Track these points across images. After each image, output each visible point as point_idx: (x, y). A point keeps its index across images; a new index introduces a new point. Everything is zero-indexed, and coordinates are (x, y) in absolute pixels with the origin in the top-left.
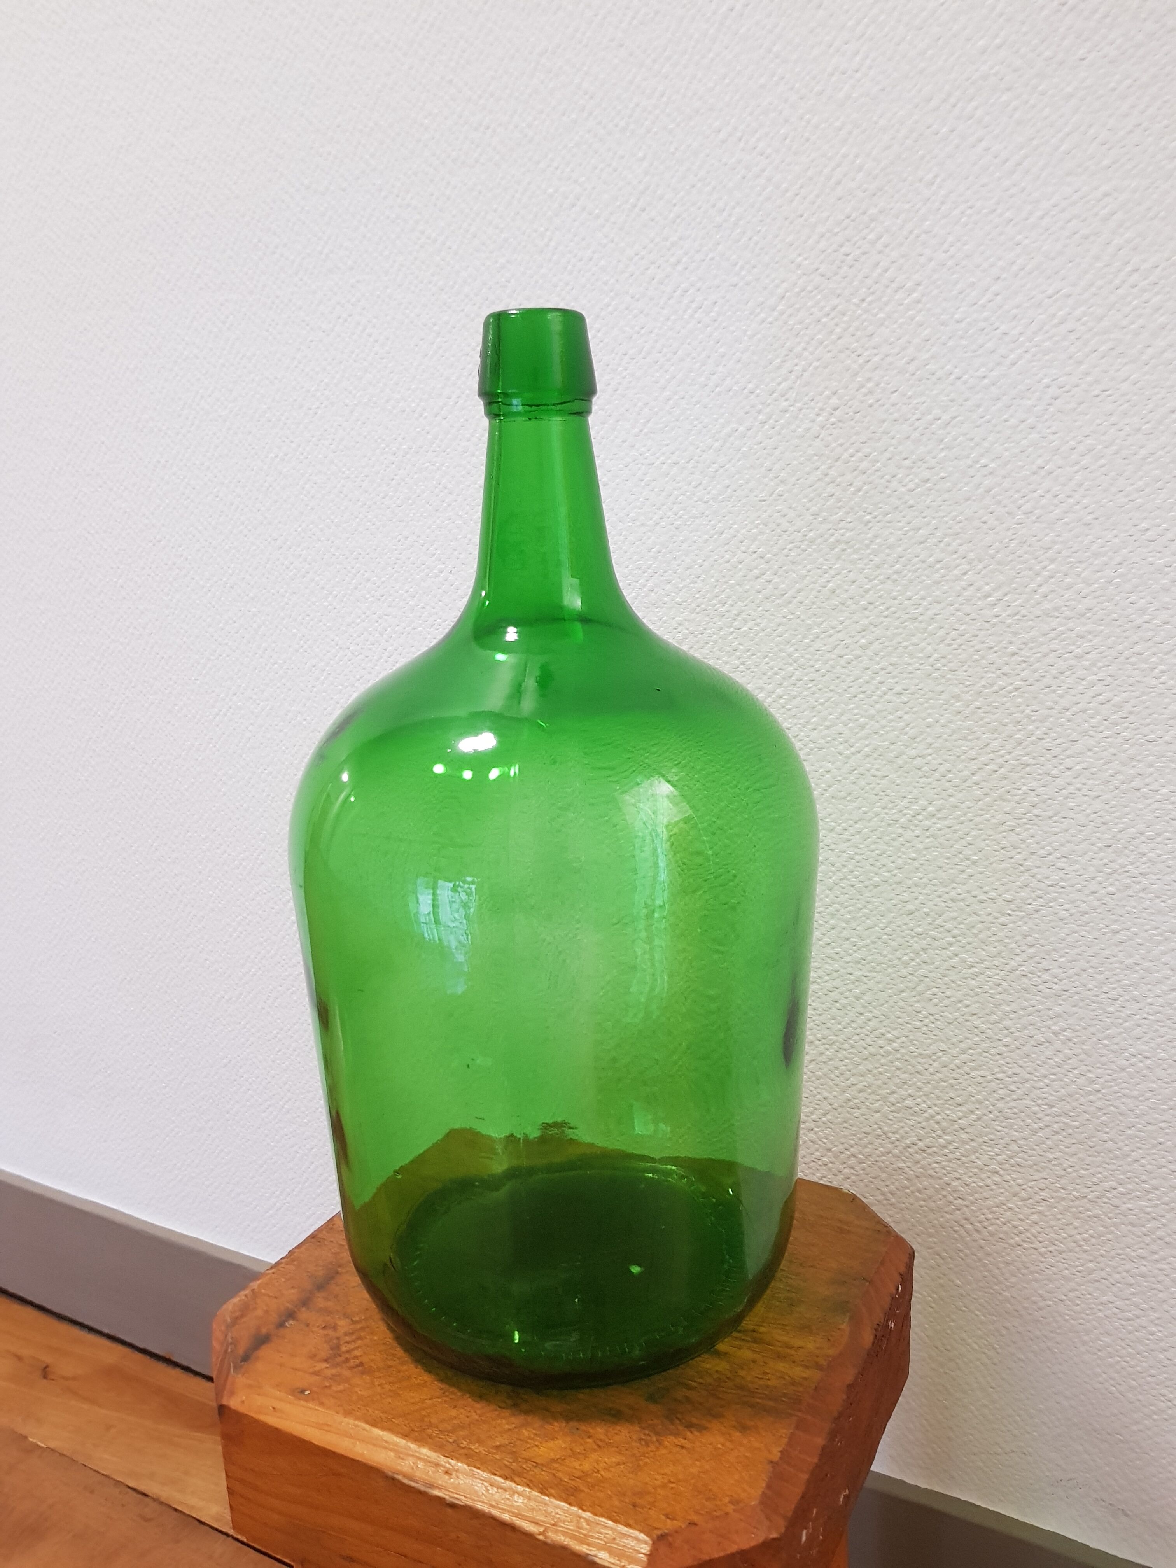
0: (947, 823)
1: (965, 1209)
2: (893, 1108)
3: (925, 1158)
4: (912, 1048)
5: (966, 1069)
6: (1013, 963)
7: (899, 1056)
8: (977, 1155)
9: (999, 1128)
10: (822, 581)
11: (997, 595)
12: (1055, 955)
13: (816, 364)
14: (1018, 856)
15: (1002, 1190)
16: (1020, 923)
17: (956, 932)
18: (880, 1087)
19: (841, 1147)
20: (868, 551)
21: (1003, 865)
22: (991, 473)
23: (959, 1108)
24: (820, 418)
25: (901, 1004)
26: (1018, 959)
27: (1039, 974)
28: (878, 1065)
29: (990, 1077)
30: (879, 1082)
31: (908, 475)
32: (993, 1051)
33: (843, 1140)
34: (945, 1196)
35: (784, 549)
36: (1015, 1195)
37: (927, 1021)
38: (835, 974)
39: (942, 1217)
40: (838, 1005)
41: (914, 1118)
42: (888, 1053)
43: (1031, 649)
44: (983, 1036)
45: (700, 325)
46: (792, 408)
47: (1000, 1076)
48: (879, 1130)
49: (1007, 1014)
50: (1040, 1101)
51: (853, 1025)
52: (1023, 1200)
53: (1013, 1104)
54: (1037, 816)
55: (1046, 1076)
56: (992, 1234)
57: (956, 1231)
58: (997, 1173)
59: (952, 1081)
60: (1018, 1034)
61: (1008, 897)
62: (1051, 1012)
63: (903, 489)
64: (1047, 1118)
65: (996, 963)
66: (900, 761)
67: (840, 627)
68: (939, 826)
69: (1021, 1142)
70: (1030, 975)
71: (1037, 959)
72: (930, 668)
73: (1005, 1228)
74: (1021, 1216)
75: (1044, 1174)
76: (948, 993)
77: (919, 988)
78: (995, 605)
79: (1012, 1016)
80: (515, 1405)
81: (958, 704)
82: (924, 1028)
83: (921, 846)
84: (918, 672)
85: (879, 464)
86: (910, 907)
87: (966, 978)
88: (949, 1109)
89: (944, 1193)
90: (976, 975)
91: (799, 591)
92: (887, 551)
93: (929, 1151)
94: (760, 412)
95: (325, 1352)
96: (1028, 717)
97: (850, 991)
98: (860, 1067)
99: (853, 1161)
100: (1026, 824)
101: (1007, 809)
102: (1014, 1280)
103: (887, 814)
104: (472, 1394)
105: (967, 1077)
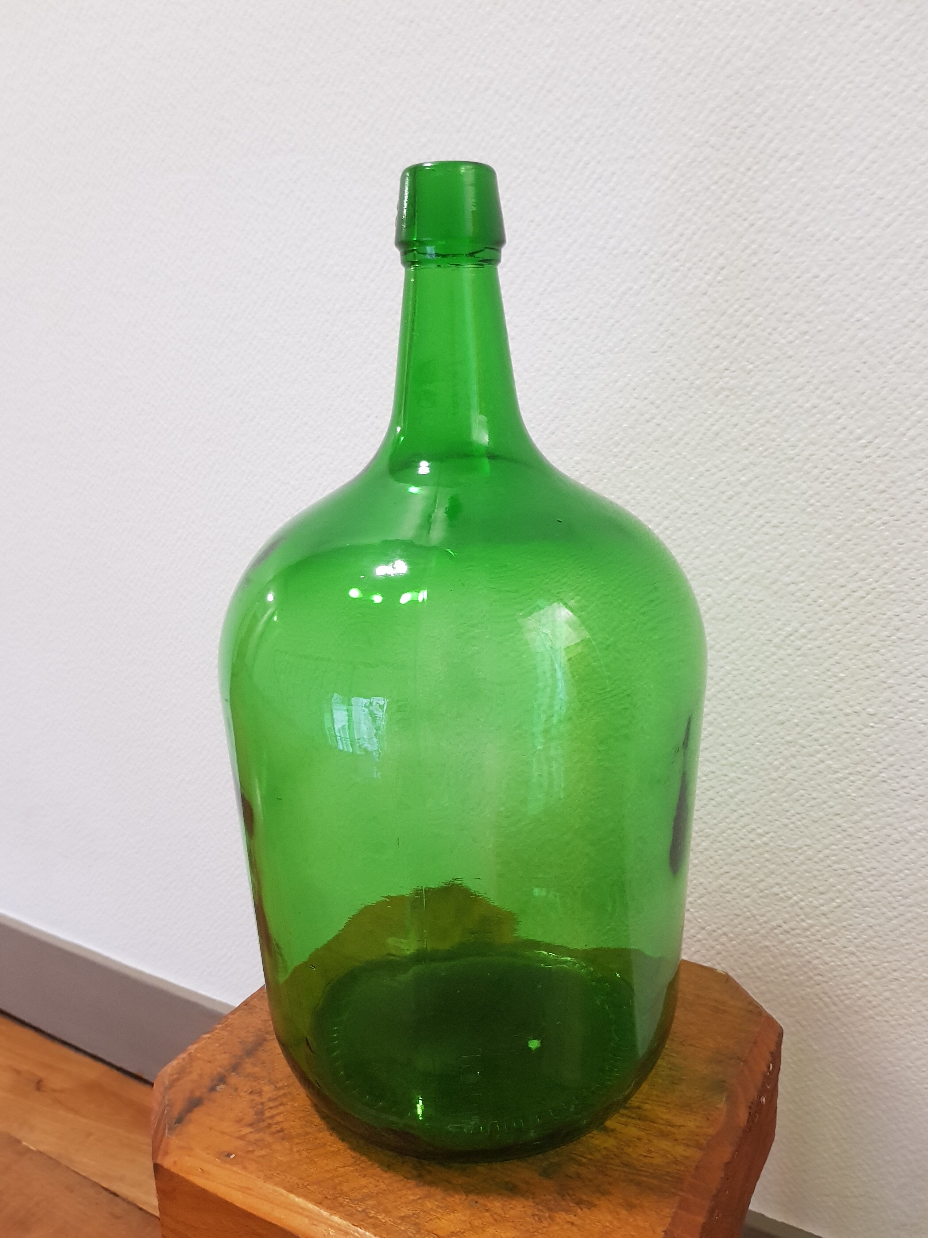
0: (817, 643)
1: (824, 984)
2: (761, 894)
3: (789, 939)
4: (780, 842)
5: (829, 862)
6: (874, 770)
7: (768, 848)
8: (837, 937)
9: (857, 915)
10: (707, 424)
11: (869, 437)
12: (913, 764)
13: (705, 228)
14: (882, 675)
15: (858, 969)
16: (882, 735)
17: (822, 741)
18: (750, 876)
19: (714, 926)
20: (750, 397)
21: (869, 682)
22: (865, 326)
23: (822, 896)
24: (708, 277)
25: (771, 803)
26: (880, 766)
27: (898, 780)
28: (748, 856)
29: (850, 870)
30: (749, 872)
31: (787, 329)
32: (854, 847)
33: (716, 920)
34: (806, 973)
35: (673, 396)
36: (870, 974)
37: (794, 819)
38: (712, 776)
39: (803, 990)
40: (713, 802)
41: (780, 903)
42: (758, 846)
43: (899, 487)
44: (845, 834)
45: (599, 194)
46: (682, 268)
47: (859, 869)
48: (748, 913)
49: (867, 815)
50: (895, 893)
51: (727, 820)
52: (877, 978)
53: (870, 894)
54: (900, 639)
55: (901, 871)
56: (847, 1007)
57: (815, 1003)
58: (853, 954)
59: (816, 873)
60: (877, 833)
61: (870, 710)
62: (907, 815)
63: (783, 341)
64: (901, 908)
65: (859, 769)
66: (775, 588)
67: (723, 466)
68: (810, 646)
69: (877, 928)
70: (889, 781)
71: (896, 767)
72: (804, 503)
73: (860, 1003)
74: (875, 993)
75: (897, 957)
76: (814, 795)
77: (789, 790)
78: (866, 447)
79: (872, 817)
80: (420, 1176)
81: (829, 537)
82: (792, 826)
83: (792, 664)
84: (794, 507)
85: (760, 319)
86: (781, 718)
87: (830, 782)
88: (811, 897)
89: (805, 969)
90: (840, 780)
91: (686, 433)
92: (768, 397)
93: (793, 932)
94: (653, 272)
95: (250, 1116)
96: (895, 549)
97: (725, 790)
98: (733, 858)
99: (724, 939)
100: (890, 645)
101: (873, 632)
102: (866, 1047)
103: (762, 634)
104: (381, 1164)
105: (829, 869)
